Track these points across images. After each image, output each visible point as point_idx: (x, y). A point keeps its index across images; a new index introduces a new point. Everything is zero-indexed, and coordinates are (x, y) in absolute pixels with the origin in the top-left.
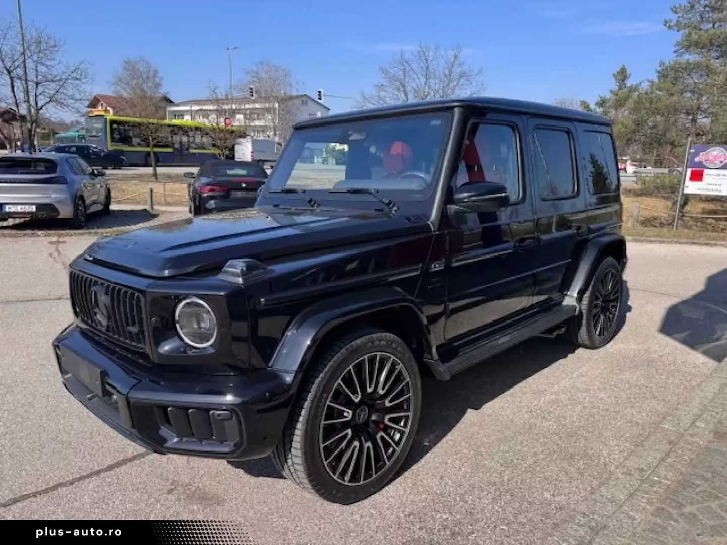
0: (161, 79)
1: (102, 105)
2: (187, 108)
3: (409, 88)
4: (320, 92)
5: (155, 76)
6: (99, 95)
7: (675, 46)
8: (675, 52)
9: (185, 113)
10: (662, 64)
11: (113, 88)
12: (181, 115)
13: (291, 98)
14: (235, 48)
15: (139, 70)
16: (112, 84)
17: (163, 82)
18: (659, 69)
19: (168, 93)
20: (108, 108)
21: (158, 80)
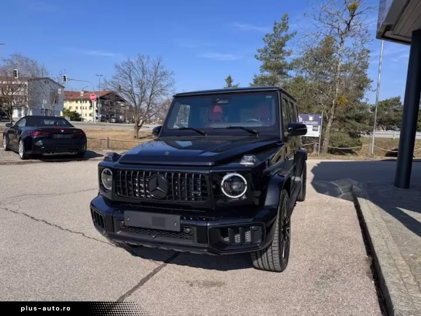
3: (133, 78)
4: (65, 77)
7: (260, 67)
8: (260, 70)
10: (255, 76)
13: (38, 79)
18: (254, 78)
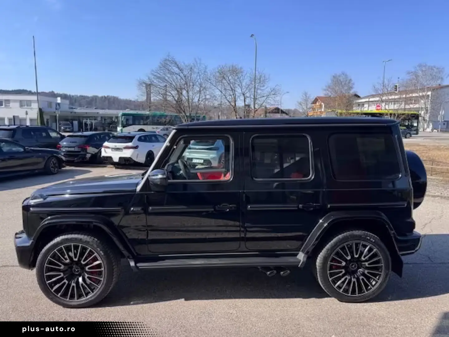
0: (354, 84)
1: (319, 102)
2: (367, 100)
5: (349, 83)
6: (318, 97)
9: (365, 103)
11: (325, 92)
12: (363, 104)
14: (389, 61)
15: (340, 80)
16: (325, 90)
17: (354, 86)
19: (357, 92)
20: (322, 104)
21: (351, 85)
